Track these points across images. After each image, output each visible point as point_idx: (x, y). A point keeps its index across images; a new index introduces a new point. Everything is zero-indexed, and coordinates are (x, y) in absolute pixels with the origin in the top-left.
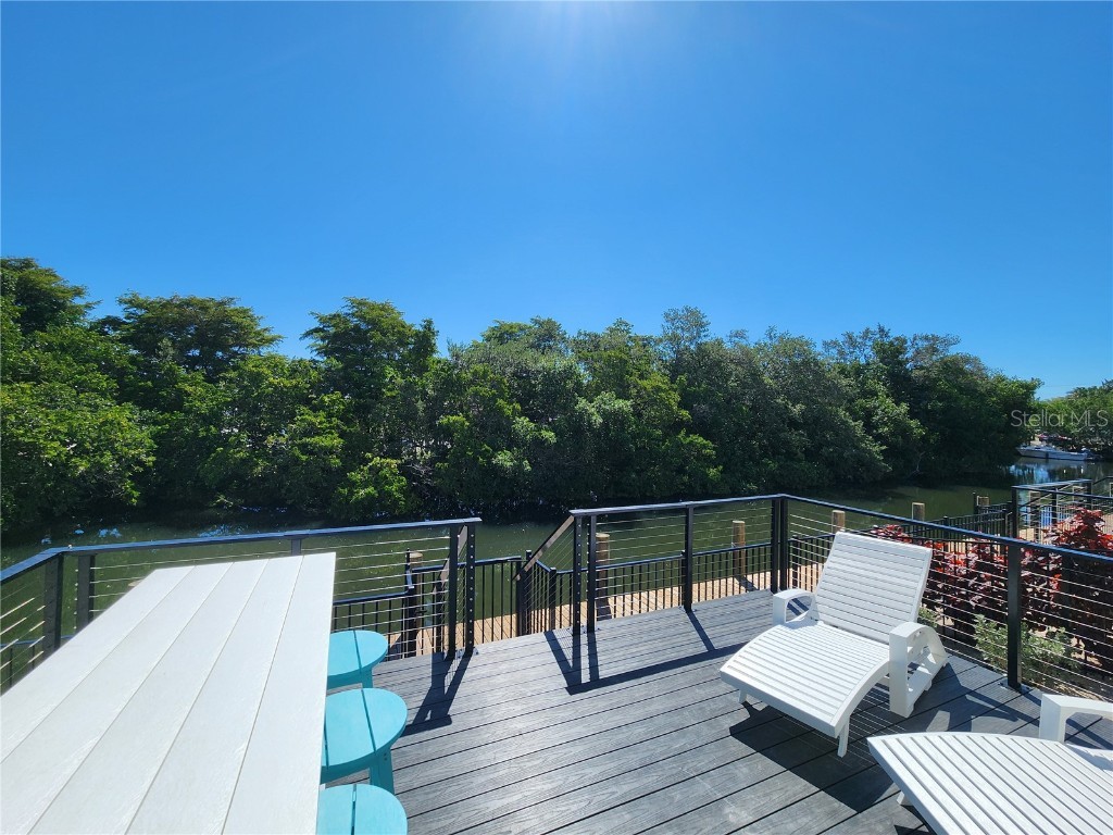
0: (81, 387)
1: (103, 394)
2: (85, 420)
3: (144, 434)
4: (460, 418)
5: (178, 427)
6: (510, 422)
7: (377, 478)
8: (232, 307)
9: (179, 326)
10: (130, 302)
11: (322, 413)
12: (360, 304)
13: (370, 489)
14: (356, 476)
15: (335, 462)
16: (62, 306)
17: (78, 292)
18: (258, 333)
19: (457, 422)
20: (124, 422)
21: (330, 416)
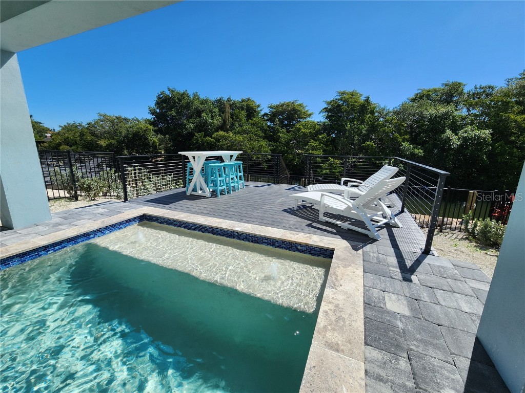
0: (256, 135)
1: (260, 137)
2: (256, 144)
3: (268, 149)
4: (371, 143)
5: (277, 147)
6: (400, 145)
7: (331, 167)
8: (297, 104)
9: (282, 113)
10: (270, 107)
11: (318, 142)
12: (343, 93)
13: (328, 170)
14: (324, 166)
15: (318, 159)
16: (255, 111)
17: (259, 106)
18: (304, 113)
19: (369, 145)
20: (264, 145)
21: (321, 142)
